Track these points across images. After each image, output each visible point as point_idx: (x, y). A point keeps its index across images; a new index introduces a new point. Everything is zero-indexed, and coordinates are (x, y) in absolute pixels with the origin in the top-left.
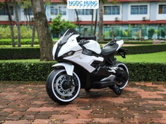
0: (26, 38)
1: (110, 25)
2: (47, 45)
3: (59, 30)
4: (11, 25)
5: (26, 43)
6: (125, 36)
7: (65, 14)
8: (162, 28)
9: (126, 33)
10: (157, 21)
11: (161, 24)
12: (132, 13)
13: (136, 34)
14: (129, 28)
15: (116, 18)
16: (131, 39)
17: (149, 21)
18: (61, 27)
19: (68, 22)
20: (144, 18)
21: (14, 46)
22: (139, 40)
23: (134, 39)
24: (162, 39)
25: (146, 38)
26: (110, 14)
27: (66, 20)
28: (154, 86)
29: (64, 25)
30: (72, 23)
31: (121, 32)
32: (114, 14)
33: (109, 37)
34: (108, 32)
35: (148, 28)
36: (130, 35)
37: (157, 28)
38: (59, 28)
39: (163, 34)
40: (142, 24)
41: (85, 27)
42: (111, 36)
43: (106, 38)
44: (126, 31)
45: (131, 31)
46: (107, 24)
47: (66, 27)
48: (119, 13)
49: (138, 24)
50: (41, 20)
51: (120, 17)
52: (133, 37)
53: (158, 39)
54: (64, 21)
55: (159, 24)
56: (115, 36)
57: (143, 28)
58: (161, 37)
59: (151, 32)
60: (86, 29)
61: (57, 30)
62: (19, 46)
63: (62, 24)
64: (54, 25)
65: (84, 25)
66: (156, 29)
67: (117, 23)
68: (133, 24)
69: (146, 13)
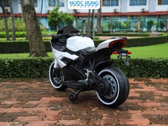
0: (21, 30)
1: (109, 16)
2: (36, 38)
3: (57, 22)
4: (5, 17)
5: (22, 36)
6: (124, 28)
7: (63, 5)
8: (161, 20)
9: (125, 25)
10: (156, 12)
11: (160, 16)
12: (131, 5)
13: (135, 25)
14: (128, 20)
15: (115, 10)
16: (130, 31)
17: (148, 12)
18: (59, 19)
19: (66, 14)
20: (143, 9)
21: (8, 39)
22: (137, 32)
23: (132, 31)
24: (161, 31)
25: (145, 30)
26: (109, 5)
27: (64, 12)
28: (136, 82)
29: (62, 17)
30: (70, 14)
31: (120, 24)
32: (112, 5)
33: (107, 29)
34: (107, 24)
35: (147, 20)
36: (129, 27)
37: (156, 19)
38: (56, 19)
39: (162, 26)
40: (140, 16)
41: (84, 19)
42: (109, 28)
43: (104, 30)
44: (125, 22)
45: (130, 23)
46: (106, 16)
47: (63, 19)
48: (117, 5)
49: (137, 16)
50: (29, 14)
51: (118, 9)
52: (132, 29)
53: (157, 31)
54: (62, 12)
55: (158, 15)
56: (113, 28)
57: (142, 20)
58: (159, 29)
59: (150, 24)
60: (84, 21)
61: (55, 22)
62: (14, 39)
63: (60, 16)
64: (52, 17)
65: (82, 17)
66: (155, 21)
67: (116, 14)
68: (132, 16)
69: (145, 4)
